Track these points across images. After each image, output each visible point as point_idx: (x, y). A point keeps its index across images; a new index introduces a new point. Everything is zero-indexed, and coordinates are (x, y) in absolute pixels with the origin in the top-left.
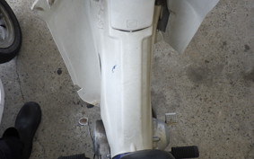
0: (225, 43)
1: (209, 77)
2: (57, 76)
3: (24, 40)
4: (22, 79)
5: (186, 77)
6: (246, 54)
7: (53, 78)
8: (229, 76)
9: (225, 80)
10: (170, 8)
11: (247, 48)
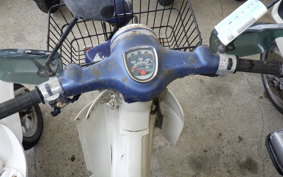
0: (220, 135)
1: (208, 166)
2: (70, 162)
3: (45, 129)
4: (38, 165)
5: (187, 165)
6: (240, 144)
7: (67, 165)
8: (226, 165)
9: (223, 169)
10: (162, 113)
11: (240, 139)
